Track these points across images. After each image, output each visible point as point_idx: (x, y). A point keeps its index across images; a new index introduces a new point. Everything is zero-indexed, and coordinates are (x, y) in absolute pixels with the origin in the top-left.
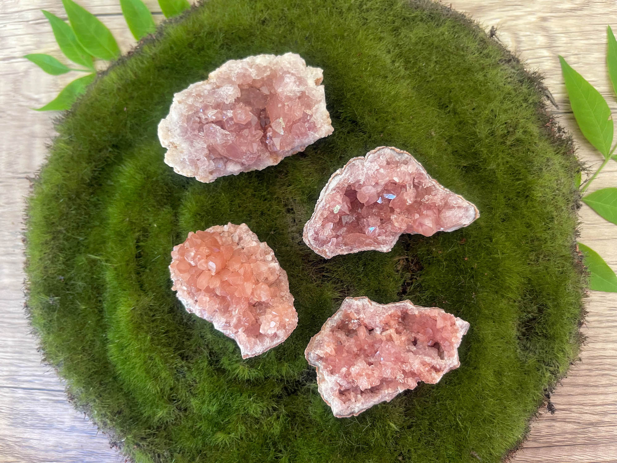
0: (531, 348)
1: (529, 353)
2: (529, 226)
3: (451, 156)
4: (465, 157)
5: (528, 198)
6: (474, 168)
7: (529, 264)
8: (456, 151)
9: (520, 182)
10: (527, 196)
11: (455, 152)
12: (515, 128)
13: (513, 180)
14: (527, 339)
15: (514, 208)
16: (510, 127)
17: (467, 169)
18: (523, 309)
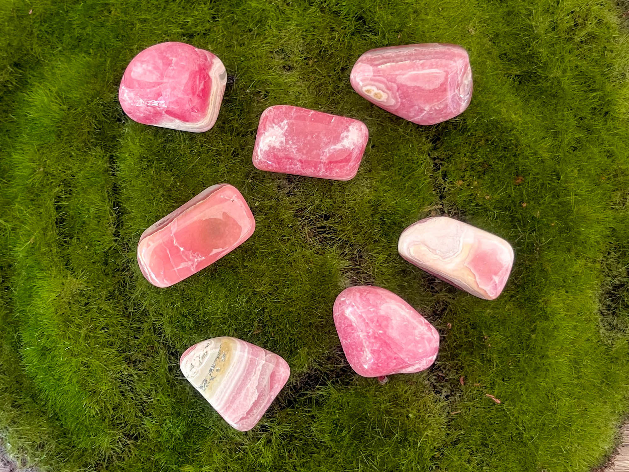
0: (619, 326)
1: (616, 333)
2: (610, 155)
3: (498, 61)
4: (517, 62)
5: (608, 115)
6: (530, 77)
7: (612, 209)
8: (505, 54)
9: (596, 93)
10: (606, 113)
11: (503, 56)
12: (586, 19)
13: (585, 92)
14: (614, 313)
15: (589, 131)
16: (579, 17)
17: (521, 79)
18: (608, 272)
